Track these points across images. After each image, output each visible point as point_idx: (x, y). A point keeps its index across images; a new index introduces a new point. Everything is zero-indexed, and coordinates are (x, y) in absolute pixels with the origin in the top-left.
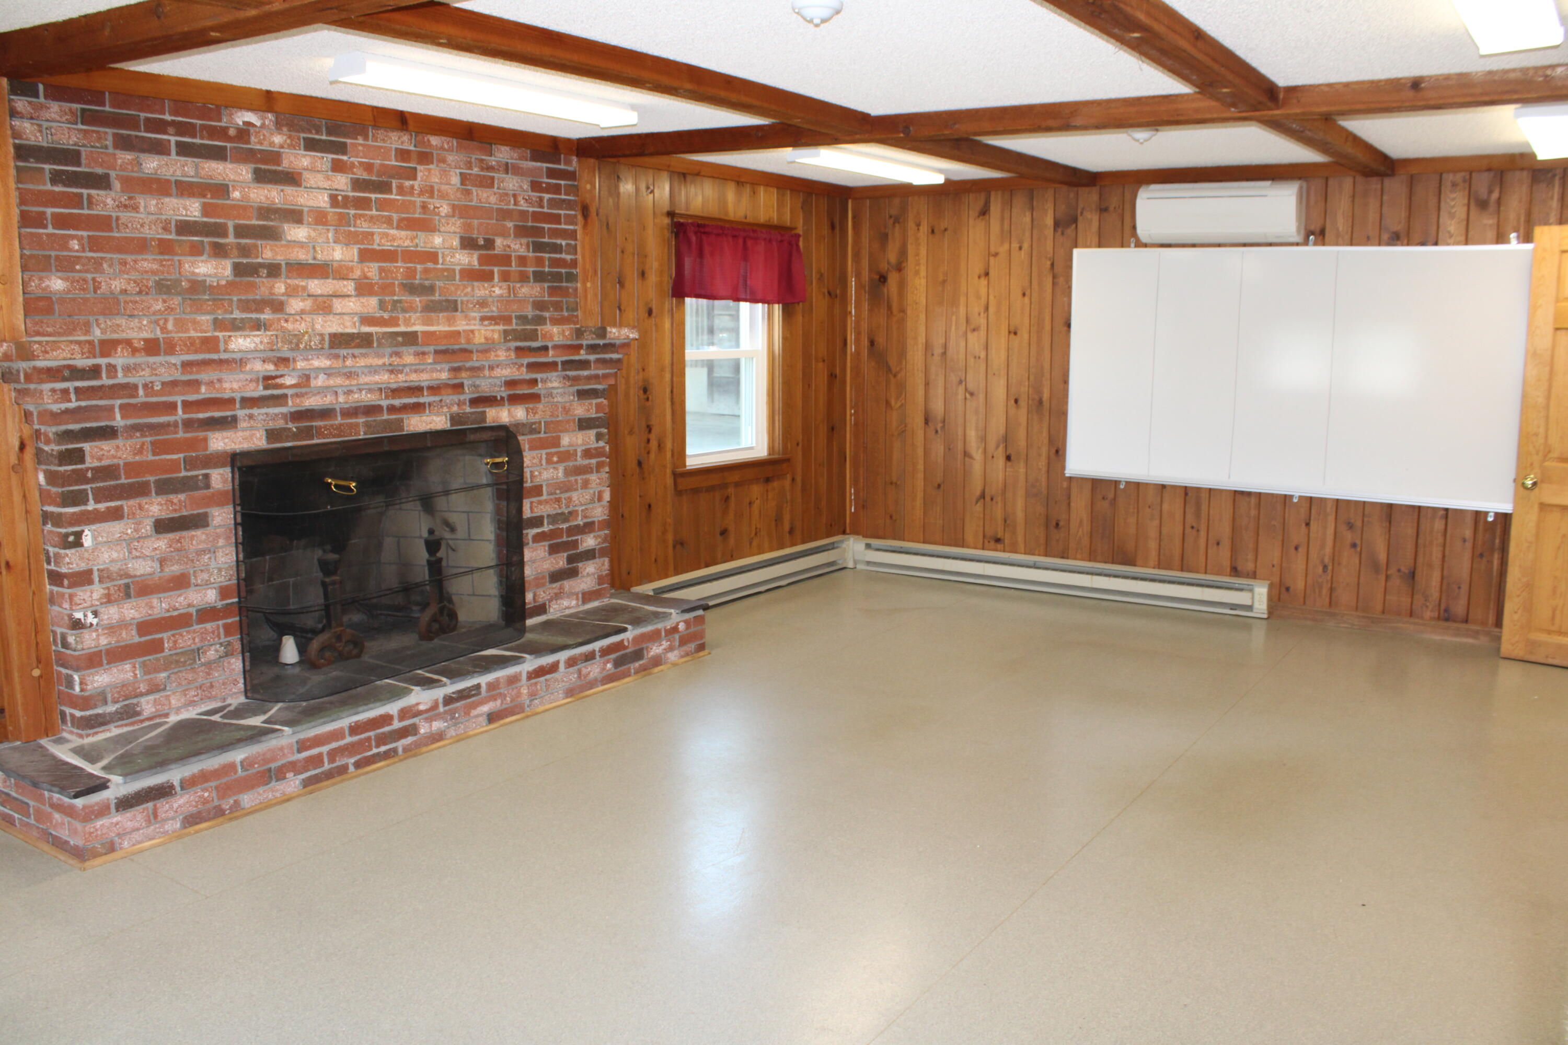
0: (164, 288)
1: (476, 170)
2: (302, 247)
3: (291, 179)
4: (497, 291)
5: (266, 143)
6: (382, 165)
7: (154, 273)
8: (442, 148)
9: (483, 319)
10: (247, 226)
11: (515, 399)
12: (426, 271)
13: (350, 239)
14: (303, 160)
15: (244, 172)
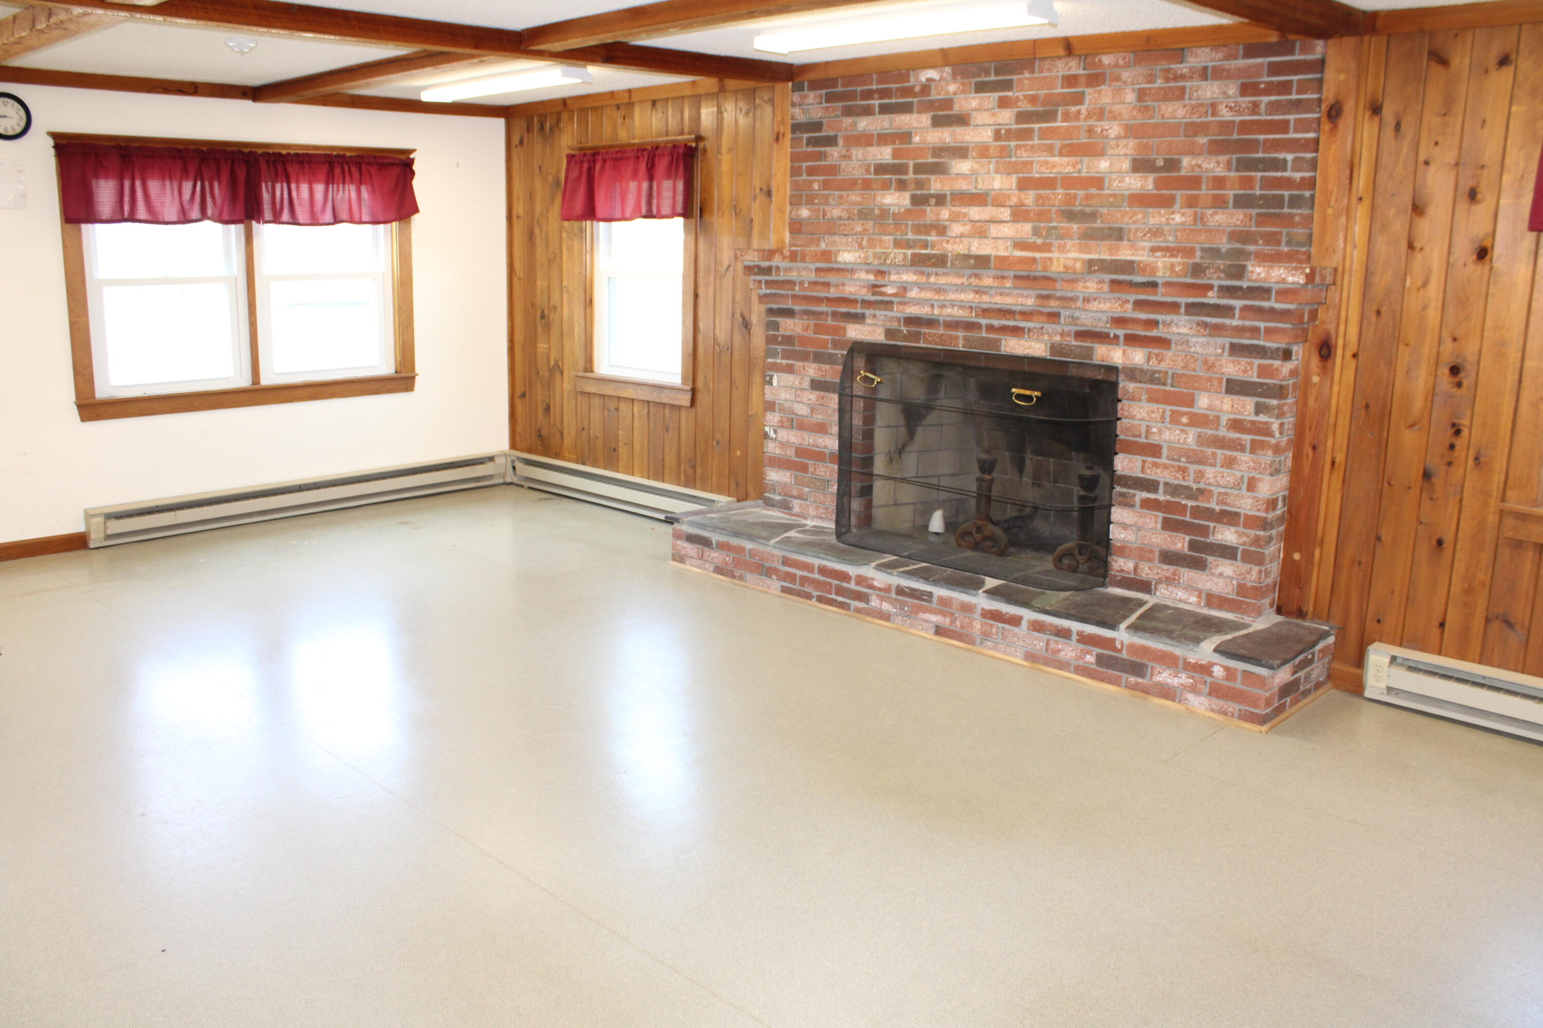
0: (864, 215)
1: (1159, 83)
2: (965, 179)
3: (962, 120)
4: (1178, 218)
5: (943, 93)
6: (1047, 95)
7: (859, 204)
8: (1117, 66)
9: (1154, 250)
10: (923, 164)
11: (1132, 340)
12: (1088, 197)
13: (1010, 169)
14: (973, 101)
15: (925, 120)
